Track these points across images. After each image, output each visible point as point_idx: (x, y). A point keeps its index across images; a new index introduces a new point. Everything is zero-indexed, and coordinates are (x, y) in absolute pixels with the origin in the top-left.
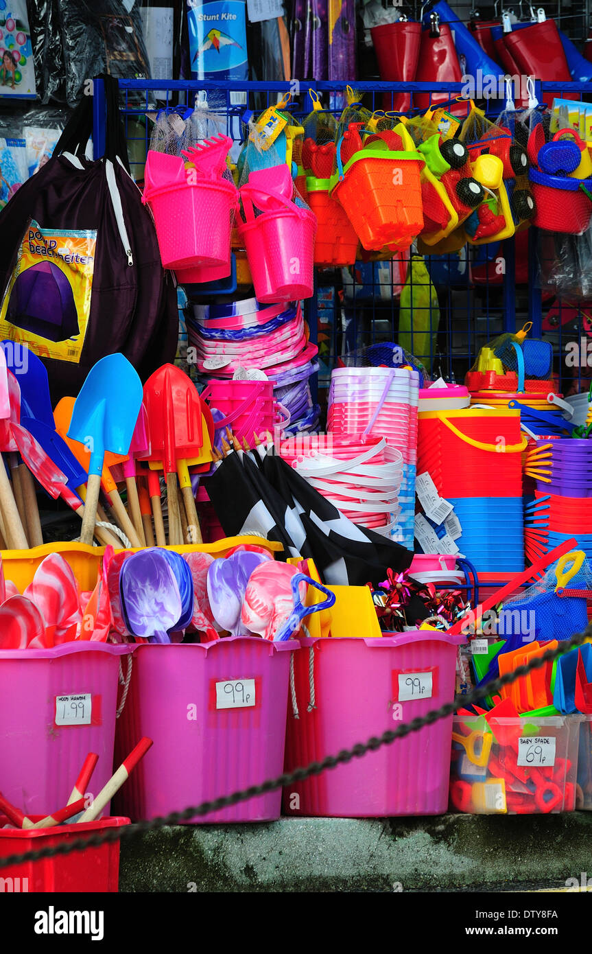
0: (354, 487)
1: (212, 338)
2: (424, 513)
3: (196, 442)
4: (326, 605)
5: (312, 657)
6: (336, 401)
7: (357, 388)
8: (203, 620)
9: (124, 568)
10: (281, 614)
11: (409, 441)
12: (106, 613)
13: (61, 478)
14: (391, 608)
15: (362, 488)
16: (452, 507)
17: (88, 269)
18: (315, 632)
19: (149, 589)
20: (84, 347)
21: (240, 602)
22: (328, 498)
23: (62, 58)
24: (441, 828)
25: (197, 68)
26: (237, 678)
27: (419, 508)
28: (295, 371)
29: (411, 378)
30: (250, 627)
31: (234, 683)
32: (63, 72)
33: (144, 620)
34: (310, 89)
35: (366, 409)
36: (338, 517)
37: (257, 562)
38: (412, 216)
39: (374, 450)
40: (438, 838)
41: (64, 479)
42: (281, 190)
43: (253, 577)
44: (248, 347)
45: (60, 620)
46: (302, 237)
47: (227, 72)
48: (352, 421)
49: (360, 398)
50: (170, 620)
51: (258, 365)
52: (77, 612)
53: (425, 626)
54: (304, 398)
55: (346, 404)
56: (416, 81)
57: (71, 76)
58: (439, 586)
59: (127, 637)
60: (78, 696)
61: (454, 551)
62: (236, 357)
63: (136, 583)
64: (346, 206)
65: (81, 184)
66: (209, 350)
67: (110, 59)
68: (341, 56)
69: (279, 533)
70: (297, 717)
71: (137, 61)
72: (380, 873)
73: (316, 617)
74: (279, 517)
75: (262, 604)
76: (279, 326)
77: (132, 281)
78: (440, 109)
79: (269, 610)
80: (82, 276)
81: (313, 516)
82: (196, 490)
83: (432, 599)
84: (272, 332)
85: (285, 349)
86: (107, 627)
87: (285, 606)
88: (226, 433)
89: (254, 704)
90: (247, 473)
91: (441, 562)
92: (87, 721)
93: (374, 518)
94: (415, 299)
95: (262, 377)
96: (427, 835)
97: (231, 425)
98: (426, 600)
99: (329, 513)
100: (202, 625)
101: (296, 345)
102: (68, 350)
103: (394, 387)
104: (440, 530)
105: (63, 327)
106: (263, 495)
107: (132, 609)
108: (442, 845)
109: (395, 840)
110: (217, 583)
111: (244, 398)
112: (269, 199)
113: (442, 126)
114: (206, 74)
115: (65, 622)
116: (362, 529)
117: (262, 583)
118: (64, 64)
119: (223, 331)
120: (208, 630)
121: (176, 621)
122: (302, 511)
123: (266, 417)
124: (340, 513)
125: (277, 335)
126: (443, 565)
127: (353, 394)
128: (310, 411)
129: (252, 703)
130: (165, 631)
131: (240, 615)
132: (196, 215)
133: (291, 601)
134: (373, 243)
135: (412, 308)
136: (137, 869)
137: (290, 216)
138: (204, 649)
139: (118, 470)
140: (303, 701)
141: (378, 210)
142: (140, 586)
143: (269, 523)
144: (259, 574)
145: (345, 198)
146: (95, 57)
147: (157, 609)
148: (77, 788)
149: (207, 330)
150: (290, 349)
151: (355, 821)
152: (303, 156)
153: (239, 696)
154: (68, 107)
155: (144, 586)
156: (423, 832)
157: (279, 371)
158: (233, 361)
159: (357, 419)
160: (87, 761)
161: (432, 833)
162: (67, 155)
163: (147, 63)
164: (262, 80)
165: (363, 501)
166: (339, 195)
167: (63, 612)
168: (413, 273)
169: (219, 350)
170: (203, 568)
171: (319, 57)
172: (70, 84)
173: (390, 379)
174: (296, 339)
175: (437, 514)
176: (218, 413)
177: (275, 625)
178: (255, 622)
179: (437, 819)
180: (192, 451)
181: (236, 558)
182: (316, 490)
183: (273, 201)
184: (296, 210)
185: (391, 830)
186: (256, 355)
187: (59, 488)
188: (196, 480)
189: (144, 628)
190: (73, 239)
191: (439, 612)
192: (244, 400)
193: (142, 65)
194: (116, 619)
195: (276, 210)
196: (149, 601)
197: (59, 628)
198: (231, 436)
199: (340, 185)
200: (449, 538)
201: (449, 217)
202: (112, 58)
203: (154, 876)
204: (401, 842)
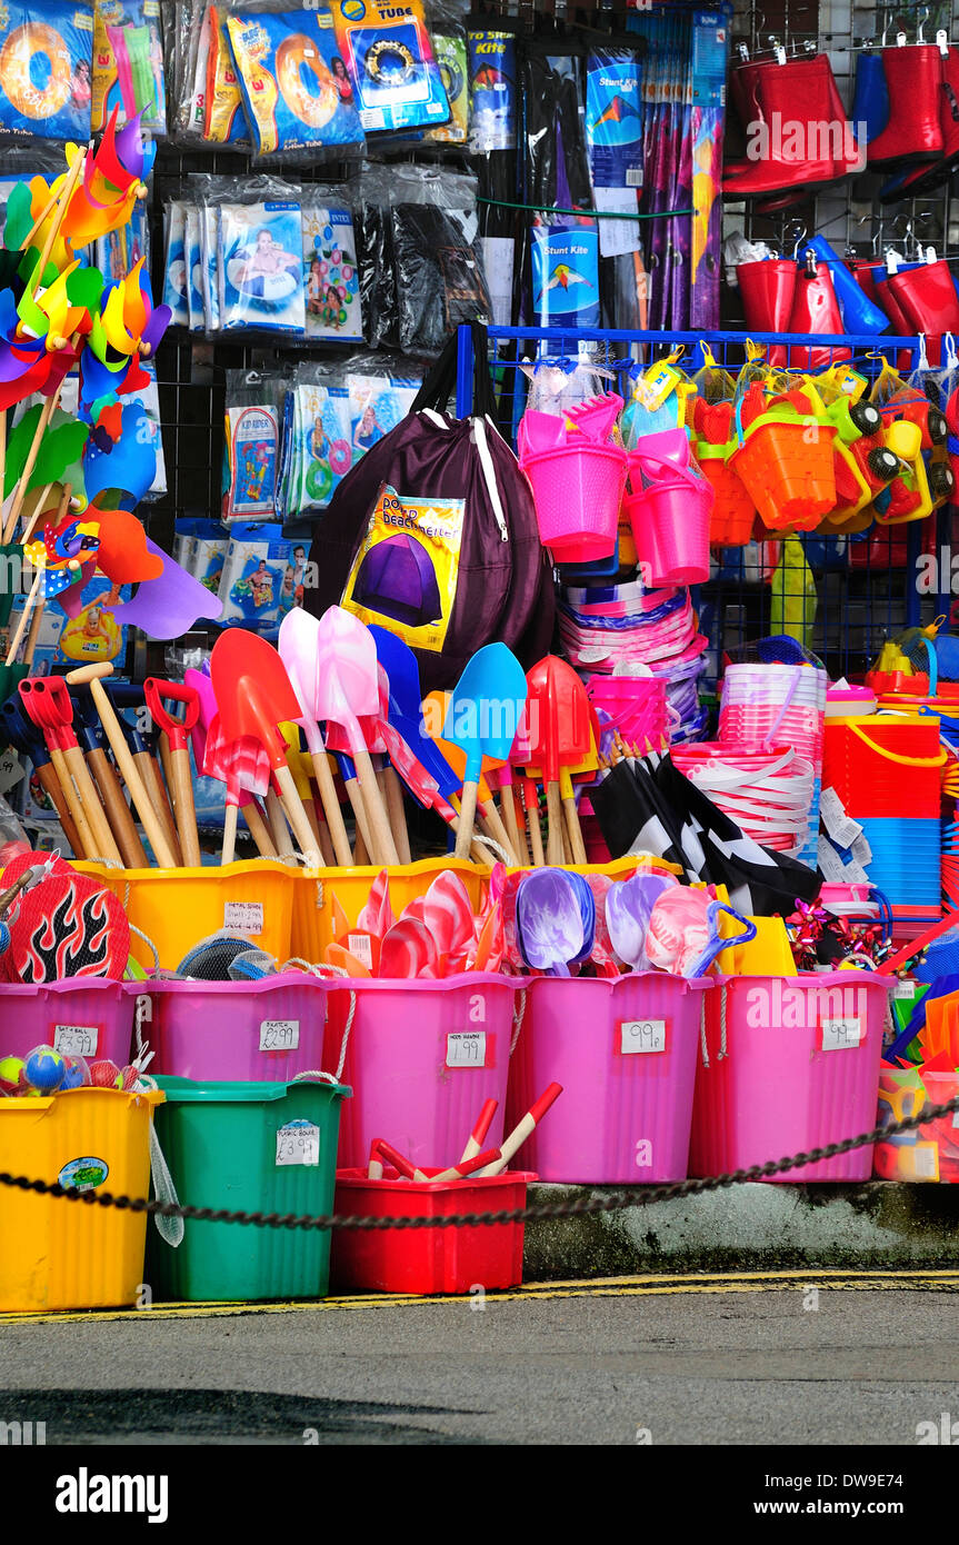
0: (759, 803)
1: (589, 627)
2: (827, 835)
3: (583, 746)
4: (746, 939)
5: (724, 997)
6: (732, 702)
7: (758, 688)
8: (600, 951)
9: (522, 890)
10: (691, 948)
11: (816, 751)
12: (499, 943)
13: (432, 784)
14: (802, 943)
15: (767, 804)
16: (862, 828)
17: (454, 543)
18: (727, 969)
19: (547, 914)
20: (448, 633)
21: (643, 931)
22: (729, 815)
23: (395, 296)
24: (864, 1196)
25: (540, 308)
26: (646, 1019)
27: (823, 830)
28: (683, 666)
29: (818, 678)
30: (654, 960)
31: (642, 1024)
32: (396, 312)
33: (541, 950)
34: (701, 341)
35: (766, 713)
36: (740, 837)
37: (662, 888)
38: (822, 491)
39: (783, 761)
40: (861, 1207)
41: (434, 785)
42: (675, 457)
43: (659, 903)
44: (631, 638)
45: (453, 947)
46: (699, 513)
47: (575, 315)
48: (750, 725)
49: (761, 699)
50: (570, 950)
51: (642, 659)
52: (473, 938)
53: (845, 965)
54: (691, 699)
55: (744, 706)
56: (789, 332)
57: (406, 317)
58: (853, 919)
59: (521, 968)
60: (471, 1034)
61: (862, 879)
62: (617, 649)
63: (534, 907)
64: (745, 478)
65: (445, 447)
66: (585, 640)
67: (449, 297)
68: (705, 298)
69: (676, 854)
70: (707, 1065)
71: (479, 301)
72: (795, 1245)
73: (729, 952)
74: (675, 835)
75: (670, 936)
76: (667, 613)
77: (506, 558)
78: (844, 366)
79: (678, 941)
80: (447, 553)
81: (712, 835)
82: (578, 802)
83: (844, 935)
84: (659, 621)
85: (673, 641)
86: (498, 957)
87: (698, 941)
88: (613, 737)
89: (663, 1049)
90: (638, 781)
91: (854, 893)
92: (481, 1062)
93: (779, 839)
94: (788, 583)
95: (647, 673)
96: (848, 1205)
97: (619, 729)
98: (838, 936)
99: (731, 833)
100: (599, 956)
101: (685, 636)
102: (430, 636)
103: (800, 689)
104: (845, 854)
105: (424, 610)
106: (658, 810)
107: (528, 936)
108: (865, 1216)
109: (812, 1209)
110: (617, 909)
111: (633, 697)
112: (662, 468)
113: (846, 386)
114: (551, 316)
115: (458, 949)
116: (766, 850)
117: (669, 911)
118: (396, 302)
119: (602, 618)
120: (607, 963)
121: (577, 952)
122: (700, 829)
123: (659, 720)
124: (743, 833)
125: (664, 624)
126: (856, 895)
127: (752, 695)
128: (697, 713)
129: (661, 1047)
130: (565, 963)
131: (644, 945)
132: (584, 483)
133: (705, 932)
134: (776, 521)
135: (783, 595)
136: (529, 1233)
137: (687, 489)
138: (610, 984)
139: (494, 777)
140: (714, 1048)
141: (785, 485)
142: (538, 911)
143: (665, 842)
144: (665, 901)
145: (745, 468)
146: (433, 295)
147: (555, 937)
148: (474, 1137)
149: (583, 617)
150: (678, 641)
151: (769, 1186)
152: (698, 420)
153: (647, 1040)
154: (402, 352)
155: (542, 911)
156: (843, 1200)
157: (665, 666)
158: (613, 653)
159: (756, 725)
160: (486, 1107)
161: (854, 1203)
162: (427, 411)
163: (490, 304)
164: (614, 328)
165: (769, 819)
166: (738, 464)
167: (457, 938)
168: (786, 553)
169: (597, 640)
170: (600, 892)
171: (679, 298)
172: (405, 327)
173: (796, 678)
174: (686, 629)
175: (843, 836)
176: (603, 714)
177: (684, 960)
178: (662, 956)
179: (859, 1187)
180: (574, 758)
181: (637, 881)
182: (714, 805)
183: (667, 470)
184: (693, 482)
185: (808, 1197)
186: (640, 647)
187: (431, 796)
188: (578, 790)
189: (540, 958)
190: (437, 510)
191: (856, 948)
192: (633, 700)
193: (484, 307)
194: (510, 949)
195: (669, 481)
196: (547, 928)
197: (452, 956)
198: (619, 741)
199: (739, 454)
200: (856, 865)
201: (859, 491)
202: (452, 297)
203: (548, 1241)
204: (819, 1211)
